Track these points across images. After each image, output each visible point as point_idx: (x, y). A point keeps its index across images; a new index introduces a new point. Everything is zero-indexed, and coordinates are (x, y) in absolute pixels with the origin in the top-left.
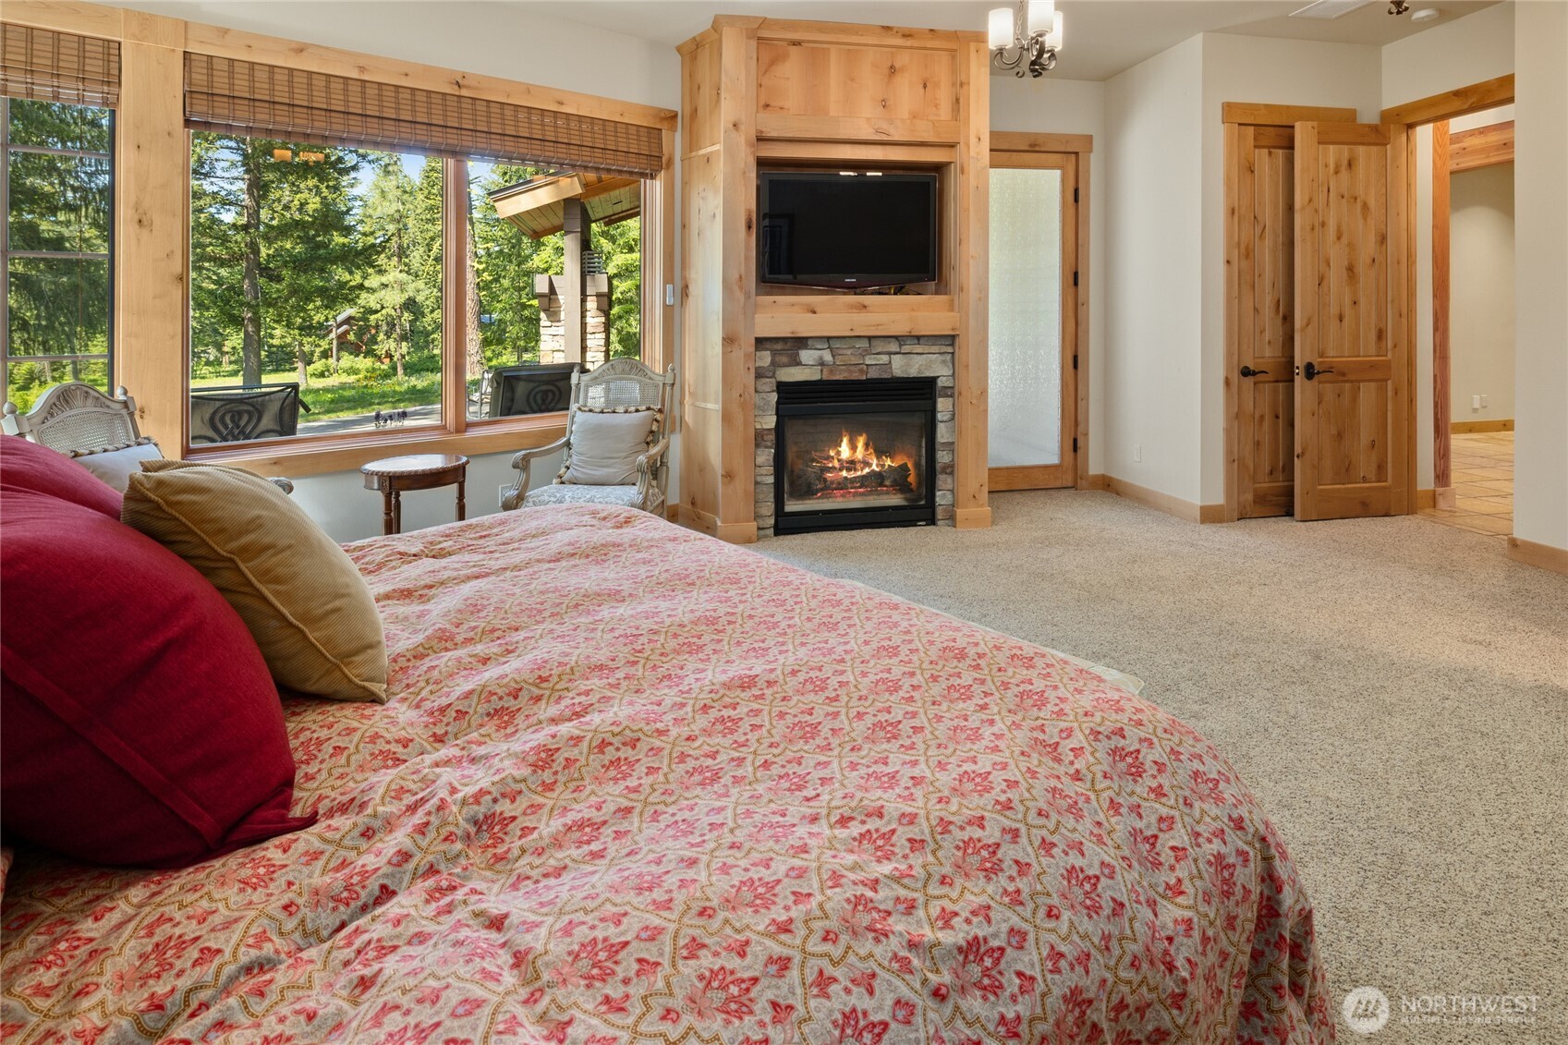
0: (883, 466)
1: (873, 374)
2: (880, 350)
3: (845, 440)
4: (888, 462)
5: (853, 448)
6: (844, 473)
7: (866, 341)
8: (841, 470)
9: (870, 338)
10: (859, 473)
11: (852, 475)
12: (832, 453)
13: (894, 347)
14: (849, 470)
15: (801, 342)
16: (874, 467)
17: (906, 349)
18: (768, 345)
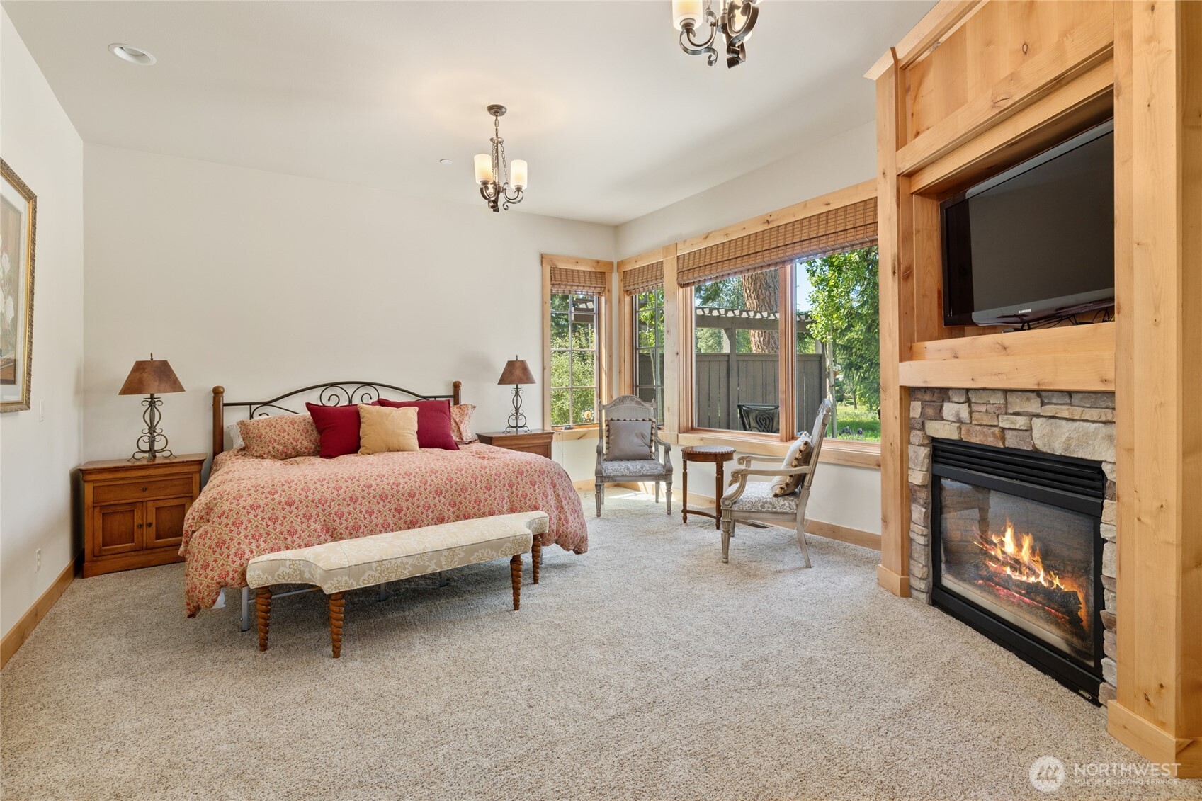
0: (1051, 583)
1: (1012, 442)
2: (1017, 409)
3: (1009, 533)
4: (1057, 582)
5: (1019, 546)
6: (1008, 570)
7: (1000, 395)
8: (1004, 564)
9: (1006, 391)
10: (1024, 579)
11: (1016, 576)
12: (995, 539)
13: (1033, 406)
14: (1014, 569)
15: (943, 394)
16: (1041, 579)
17: (1049, 410)
18: (919, 395)
